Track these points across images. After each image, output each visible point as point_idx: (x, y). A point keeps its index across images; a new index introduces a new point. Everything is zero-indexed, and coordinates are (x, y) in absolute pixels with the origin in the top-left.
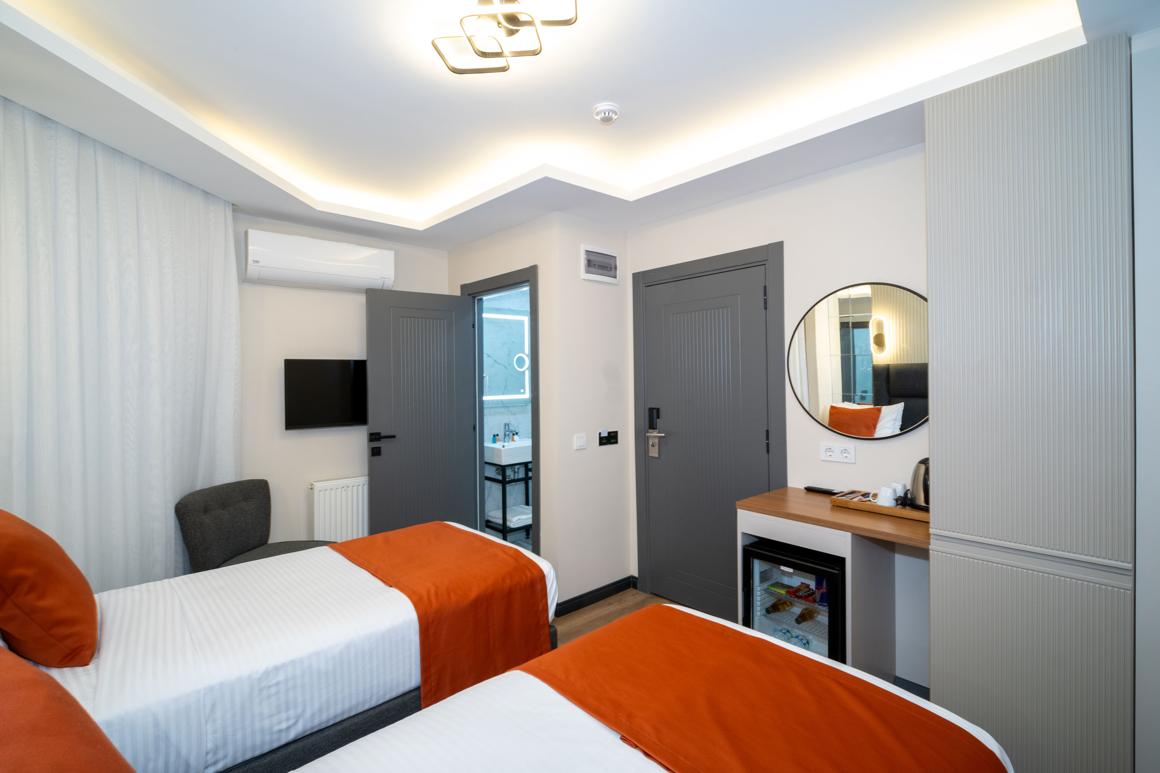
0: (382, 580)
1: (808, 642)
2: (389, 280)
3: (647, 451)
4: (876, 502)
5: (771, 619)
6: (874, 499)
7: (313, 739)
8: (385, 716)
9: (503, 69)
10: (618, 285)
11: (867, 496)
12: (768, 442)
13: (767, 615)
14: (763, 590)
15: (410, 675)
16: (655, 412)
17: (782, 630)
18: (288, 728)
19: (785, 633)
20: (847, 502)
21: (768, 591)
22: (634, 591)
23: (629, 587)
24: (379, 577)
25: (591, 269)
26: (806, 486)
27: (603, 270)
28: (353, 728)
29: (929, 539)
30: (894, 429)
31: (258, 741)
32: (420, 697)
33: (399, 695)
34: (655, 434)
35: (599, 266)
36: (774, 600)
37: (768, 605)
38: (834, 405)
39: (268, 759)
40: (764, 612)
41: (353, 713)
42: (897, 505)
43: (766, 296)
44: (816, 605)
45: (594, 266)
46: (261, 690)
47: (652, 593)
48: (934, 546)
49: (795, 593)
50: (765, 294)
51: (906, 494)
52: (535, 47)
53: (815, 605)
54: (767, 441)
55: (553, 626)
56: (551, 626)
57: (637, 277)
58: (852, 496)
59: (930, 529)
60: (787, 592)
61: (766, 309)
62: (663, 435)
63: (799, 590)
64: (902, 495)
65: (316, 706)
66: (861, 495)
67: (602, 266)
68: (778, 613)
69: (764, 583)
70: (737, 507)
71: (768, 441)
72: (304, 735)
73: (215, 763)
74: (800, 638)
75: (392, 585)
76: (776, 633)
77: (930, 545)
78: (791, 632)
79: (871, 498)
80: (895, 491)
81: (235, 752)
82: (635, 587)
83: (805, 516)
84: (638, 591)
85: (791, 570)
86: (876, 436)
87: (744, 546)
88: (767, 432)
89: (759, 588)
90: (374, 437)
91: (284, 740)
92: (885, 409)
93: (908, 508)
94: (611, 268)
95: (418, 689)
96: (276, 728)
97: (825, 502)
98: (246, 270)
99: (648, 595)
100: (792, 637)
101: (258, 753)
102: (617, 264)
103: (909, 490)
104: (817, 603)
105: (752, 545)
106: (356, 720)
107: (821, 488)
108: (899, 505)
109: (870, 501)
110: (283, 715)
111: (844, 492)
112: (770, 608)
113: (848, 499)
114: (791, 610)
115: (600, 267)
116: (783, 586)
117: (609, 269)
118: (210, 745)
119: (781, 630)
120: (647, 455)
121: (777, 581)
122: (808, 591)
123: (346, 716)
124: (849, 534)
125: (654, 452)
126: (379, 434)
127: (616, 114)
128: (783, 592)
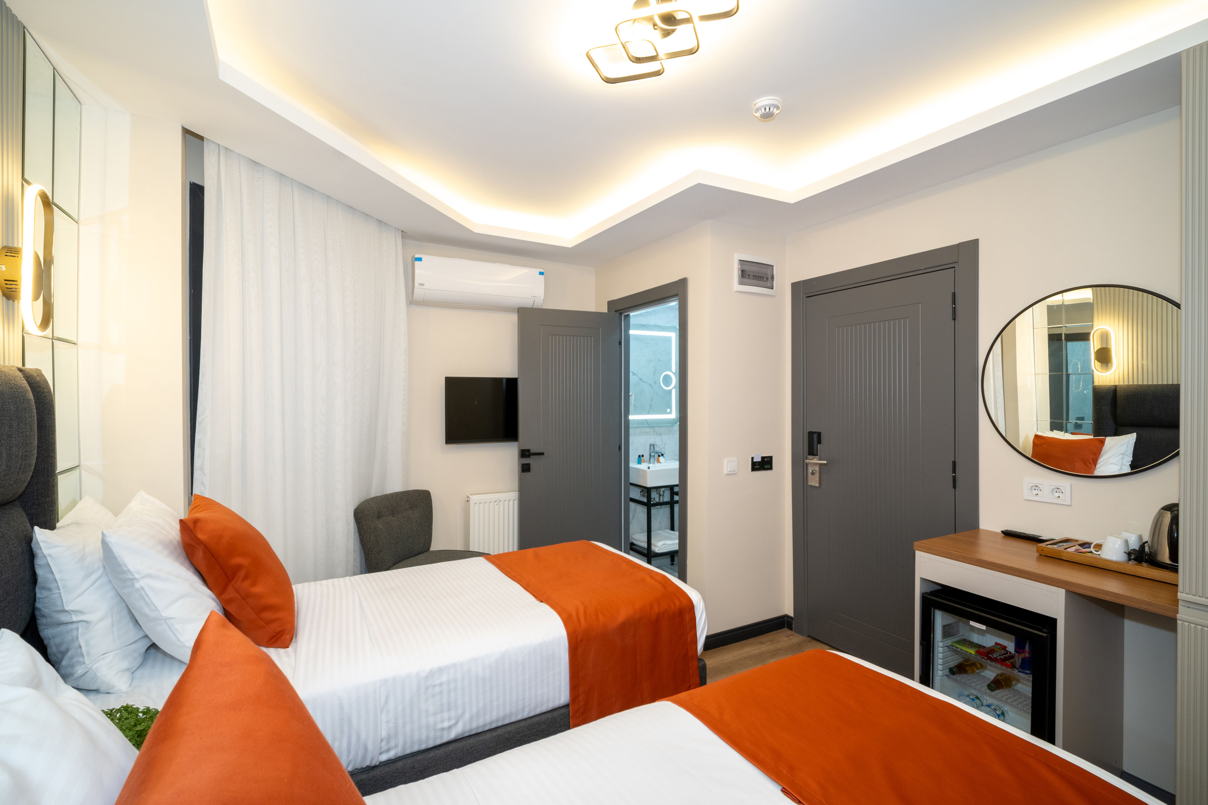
0: (533, 595)
1: (1003, 714)
2: (539, 298)
3: (805, 479)
4: (1099, 555)
5: (956, 681)
6: (1096, 551)
7: (471, 741)
8: (535, 729)
9: (658, 73)
10: (775, 296)
11: (1086, 546)
12: (954, 475)
13: (951, 676)
14: (947, 646)
15: (560, 692)
16: (815, 436)
17: (970, 696)
18: (450, 728)
19: (973, 700)
20: (1060, 551)
21: (952, 649)
22: (790, 632)
23: (783, 627)
24: (530, 591)
25: (745, 280)
26: (1004, 529)
27: (759, 280)
28: (506, 735)
29: (1178, 606)
30: (1121, 466)
31: (424, 736)
32: (569, 715)
33: (549, 710)
34: (816, 461)
35: (753, 276)
36: (960, 659)
37: (953, 664)
38: (1040, 434)
39: (432, 754)
40: (947, 672)
41: (507, 721)
42: (1130, 560)
43: (954, 305)
44: (1016, 672)
45: (749, 277)
46: (427, 688)
47: (809, 636)
48: (1183, 614)
49: (987, 654)
50: (954, 302)
51: (1142, 546)
52: (692, 45)
53: (1014, 671)
54: (953, 473)
55: (702, 660)
56: (700, 660)
57: (796, 287)
58: (1065, 545)
59: (1179, 594)
60: (977, 652)
61: (954, 319)
62: (826, 462)
63: (992, 652)
64: (1137, 549)
65: (474, 710)
66: (1078, 545)
67: (758, 276)
68: (965, 676)
69: (948, 639)
70: (915, 548)
71: (955, 473)
72: (463, 736)
73: (388, 750)
74: (993, 707)
75: (543, 601)
76: (961, 697)
77: (1178, 613)
78: (981, 699)
79: (1092, 549)
80: (1126, 542)
81: (405, 743)
82: (790, 628)
83: (1003, 565)
84: (793, 632)
85: (983, 627)
86: (1097, 473)
87: (923, 593)
88: (954, 463)
89: (941, 644)
90: (524, 454)
91: (445, 739)
92: (1110, 441)
93: (1144, 564)
94: (767, 278)
95: (567, 706)
96: (439, 726)
97: (1030, 548)
98: (413, 293)
99: (805, 638)
100: (982, 705)
101: (423, 747)
102: (775, 273)
103: (1147, 542)
104: (1018, 669)
105: (932, 593)
106: (509, 729)
107: (1024, 533)
108: (1132, 561)
109: (1091, 552)
110: (446, 715)
111: (1054, 540)
112: (955, 669)
113: (1061, 549)
114: (982, 674)
115: (755, 277)
116: (972, 644)
117: (765, 279)
118: (384, 734)
119: (968, 696)
120: (805, 482)
121: (964, 637)
122: (1005, 654)
123: (500, 724)
124: (1062, 592)
125: (814, 481)
126: (529, 451)
127: (778, 108)
128: (972, 651)
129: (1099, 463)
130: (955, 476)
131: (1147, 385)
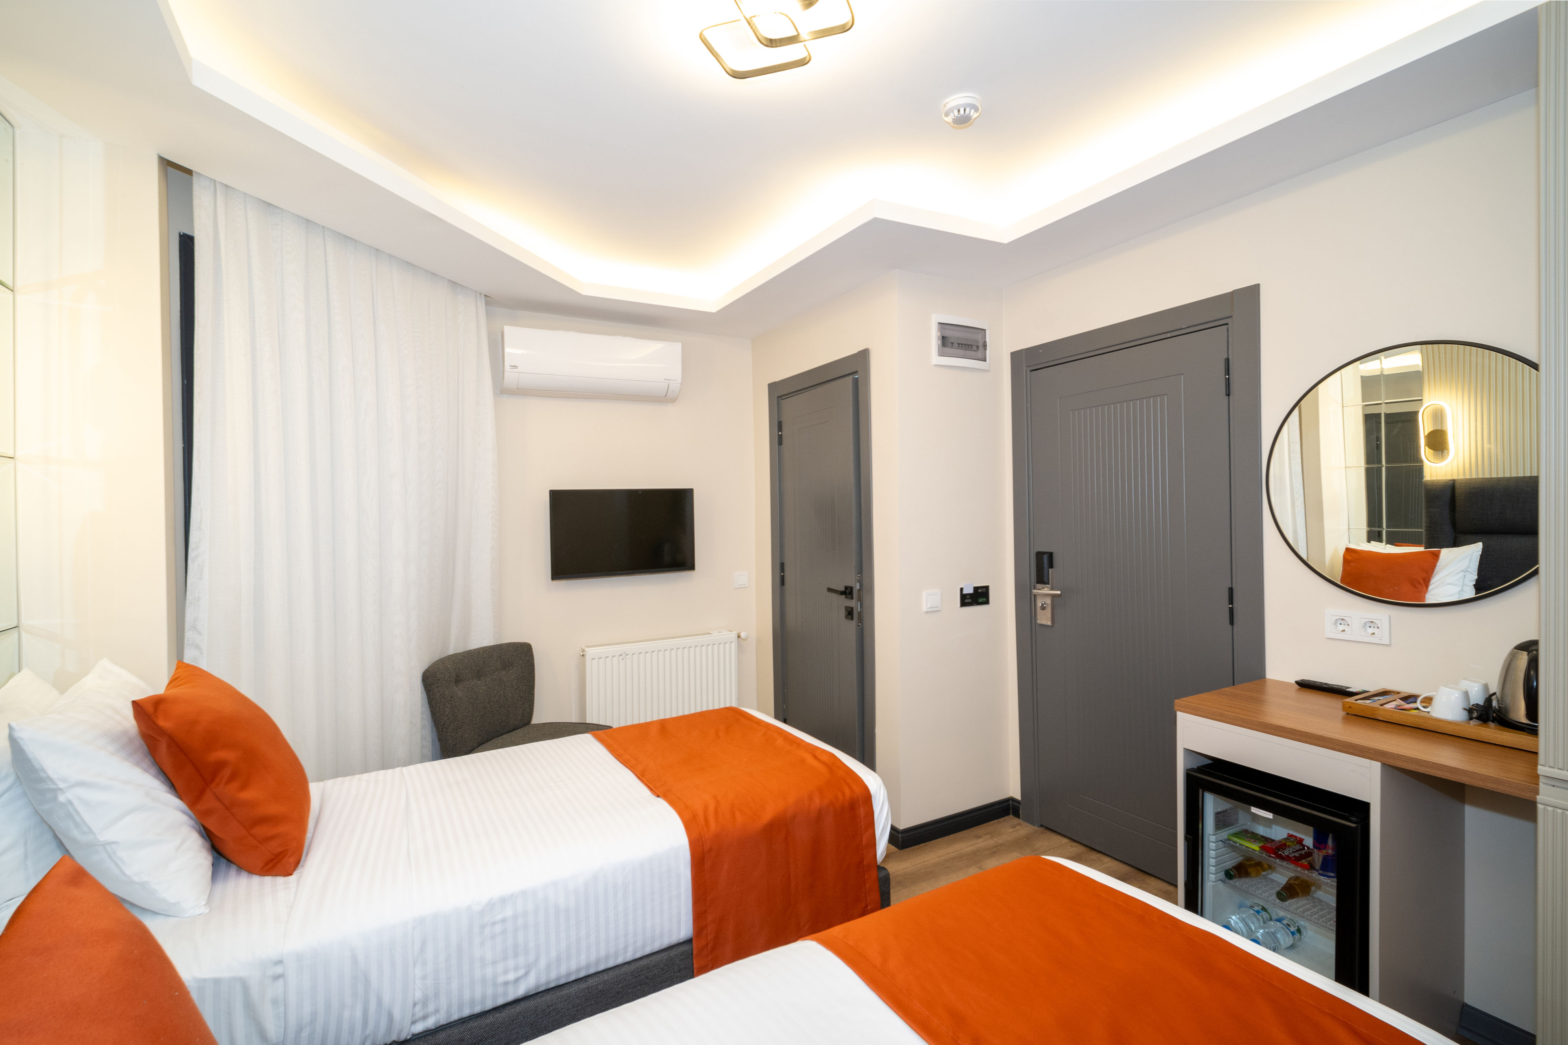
0: (648, 786)
2: (675, 382)
3: (1033, 616)
4: (1428, 712)
5: (1234, 887)
6: (1424, 707)
7: (548, 997)
8: (643, 975)
9: (802, 62)
10: (989, 371)
11: (1411, 700)
12: (1231, 606)
13: (1228, 881)
14: (1221, 841)
15: (679, 922)
16: (1046, 557)
18: (517, 981)
20: (1374, 709)
21: (1229, 844)
22: (1016, 820)
23: (1007, 814)
24: (645, 780)
25: (947, 350)
26: (1298, 679)
27: (965, 350)
28: (600, 987)
29: (1537, 784)
30: (1462, 590)
31: (478, 995)
32: (692, 953)
33: (663, 948)
34: (1046, 591)
35: (959, 344)
36: (1239, 857)
37: (1230, 864)
38: (1352, 546)
39: (490, 1019)
40: (1222, 875)
41: (602, 967)
42: (1471, 719)
43: (1229, 375)
44: (1315, 875)
45: (952, 346)
46: (483, 927)
47: (1042, 826)
48: (1547, 796)
49: (1277, 851)
50: (1228, 371)
51: (1489, 700)
52: (843, 19)
53: (1312, 873)
54: (1230, 604)
55: (884, 869)
56: (880, 868)
57: (1016, 357)
58: (1382, 699)
59: (1540, 766)
60: (1261, 847)
61: (1228, 395)
62: (1060, 592)
63: (1283, 847)
64: (1482, 703)
65: (553, 954)
66: (1400, 699)
67: (964, 344)
68: (1247, 880)
69: (1223, 830)
70: (1176, 708)
71: (1232, 604)
72: (536, 992)
73: (425, 1018)
74: (1285, 922)
75: (660, 795)
77: (1538, 794)
79: (1418, 705)
80: (1466, 694)
81: (449, 1006)
82: (1017, 815)
83: (1297, 728)
84: (1020, 821)
85: (1270, 816)
86: (1428, 600)
87: (1187, 770)
88: (1231, 590)
89: (1213, 838)
91: (511, 997)
92: (1446, 553)
93: (1492, 724)
94: (978, 347)
95: (689, 941)
96: (501, 979)
97: (1334, 705)
98: (503, 378)
99: (1037, 828)
100: (1271, 920)
101: (478, 1009)
102: (988, 340)
103: (1495, 694)
104: (1317, 871)
105: (1200, 769)
106: (606, 977)
107: (1326, 684)
108: (1474, 720)
109: (1417, 709)
110: (511, 963)
111: (1367, 692)
112: (1232, 870)
113: (1376, 705)
114: (1269, 876)
115: (960, 345)
116: (1254, 837)
117: (975, 348)
118: (418, 995)
120: (1034, 621)
121: (1245, 827)
122: (1300, 850)
123: (592, 971)
124: (1376, 765)
125: (1045, 618)
128: (1255, 847)
129: (1433, 584)
130: (1232, 608)
131: (1497, 478)
